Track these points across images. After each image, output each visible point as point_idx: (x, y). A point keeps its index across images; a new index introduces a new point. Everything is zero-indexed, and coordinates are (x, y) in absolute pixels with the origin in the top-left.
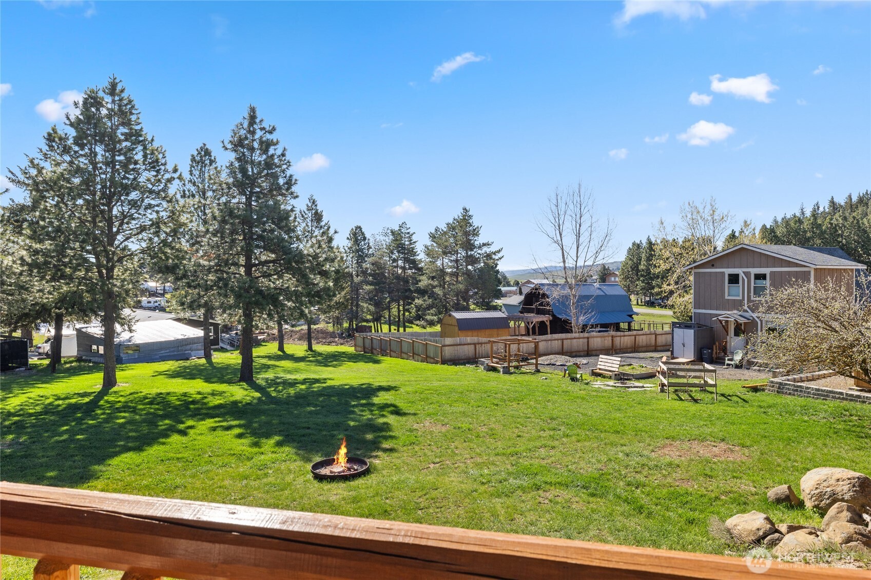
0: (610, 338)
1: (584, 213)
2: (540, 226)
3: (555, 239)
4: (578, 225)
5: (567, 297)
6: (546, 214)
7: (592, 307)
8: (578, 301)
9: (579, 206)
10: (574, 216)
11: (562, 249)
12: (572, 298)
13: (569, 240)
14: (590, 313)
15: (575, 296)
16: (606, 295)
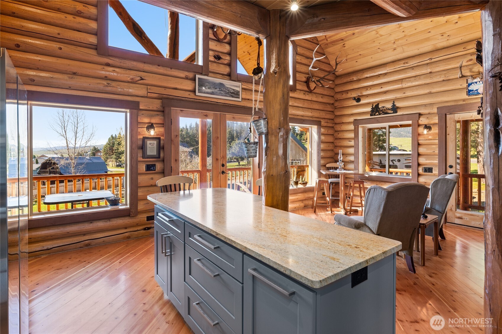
0: (94, 183)
1: (79, 122)
2: (52, 127)
3: (62, 134)
4: (76, 128)
5: (69, 164)
6: (56, 120)
7: (84, 168)
8: (76, 166)
9: (76, 118)
10: (74, 123)
11: (67, 140)
12: (72, 164)
13: (70, 135)
14: (83, 171)
15: (74, 163)
16: (93, 162)
